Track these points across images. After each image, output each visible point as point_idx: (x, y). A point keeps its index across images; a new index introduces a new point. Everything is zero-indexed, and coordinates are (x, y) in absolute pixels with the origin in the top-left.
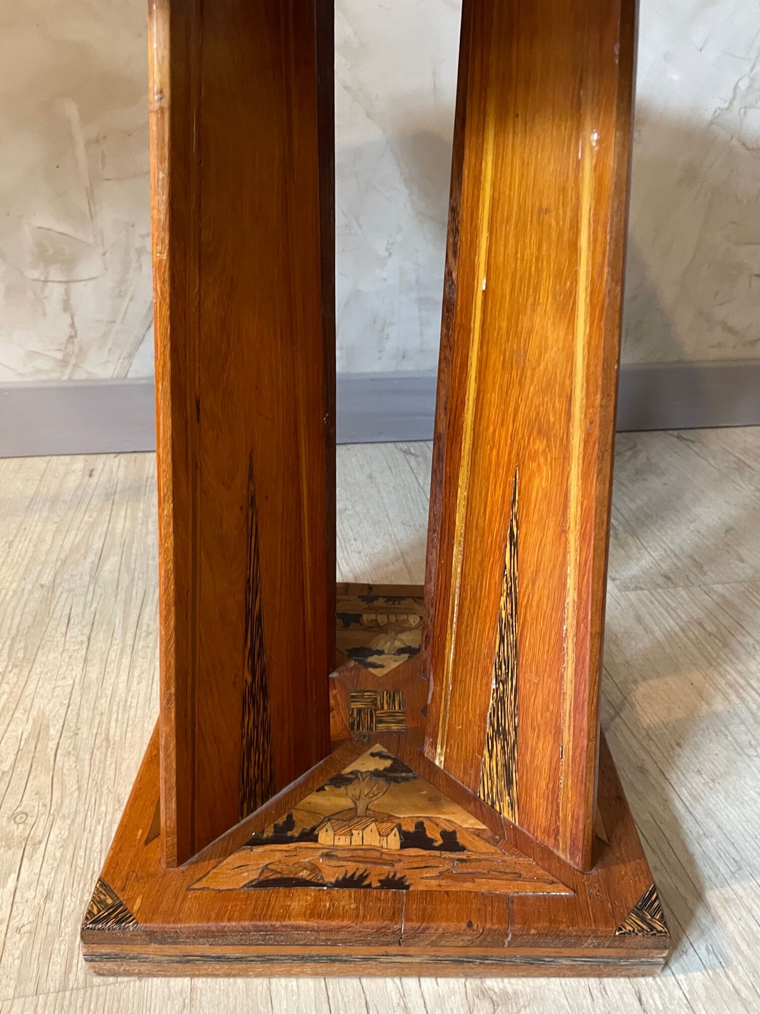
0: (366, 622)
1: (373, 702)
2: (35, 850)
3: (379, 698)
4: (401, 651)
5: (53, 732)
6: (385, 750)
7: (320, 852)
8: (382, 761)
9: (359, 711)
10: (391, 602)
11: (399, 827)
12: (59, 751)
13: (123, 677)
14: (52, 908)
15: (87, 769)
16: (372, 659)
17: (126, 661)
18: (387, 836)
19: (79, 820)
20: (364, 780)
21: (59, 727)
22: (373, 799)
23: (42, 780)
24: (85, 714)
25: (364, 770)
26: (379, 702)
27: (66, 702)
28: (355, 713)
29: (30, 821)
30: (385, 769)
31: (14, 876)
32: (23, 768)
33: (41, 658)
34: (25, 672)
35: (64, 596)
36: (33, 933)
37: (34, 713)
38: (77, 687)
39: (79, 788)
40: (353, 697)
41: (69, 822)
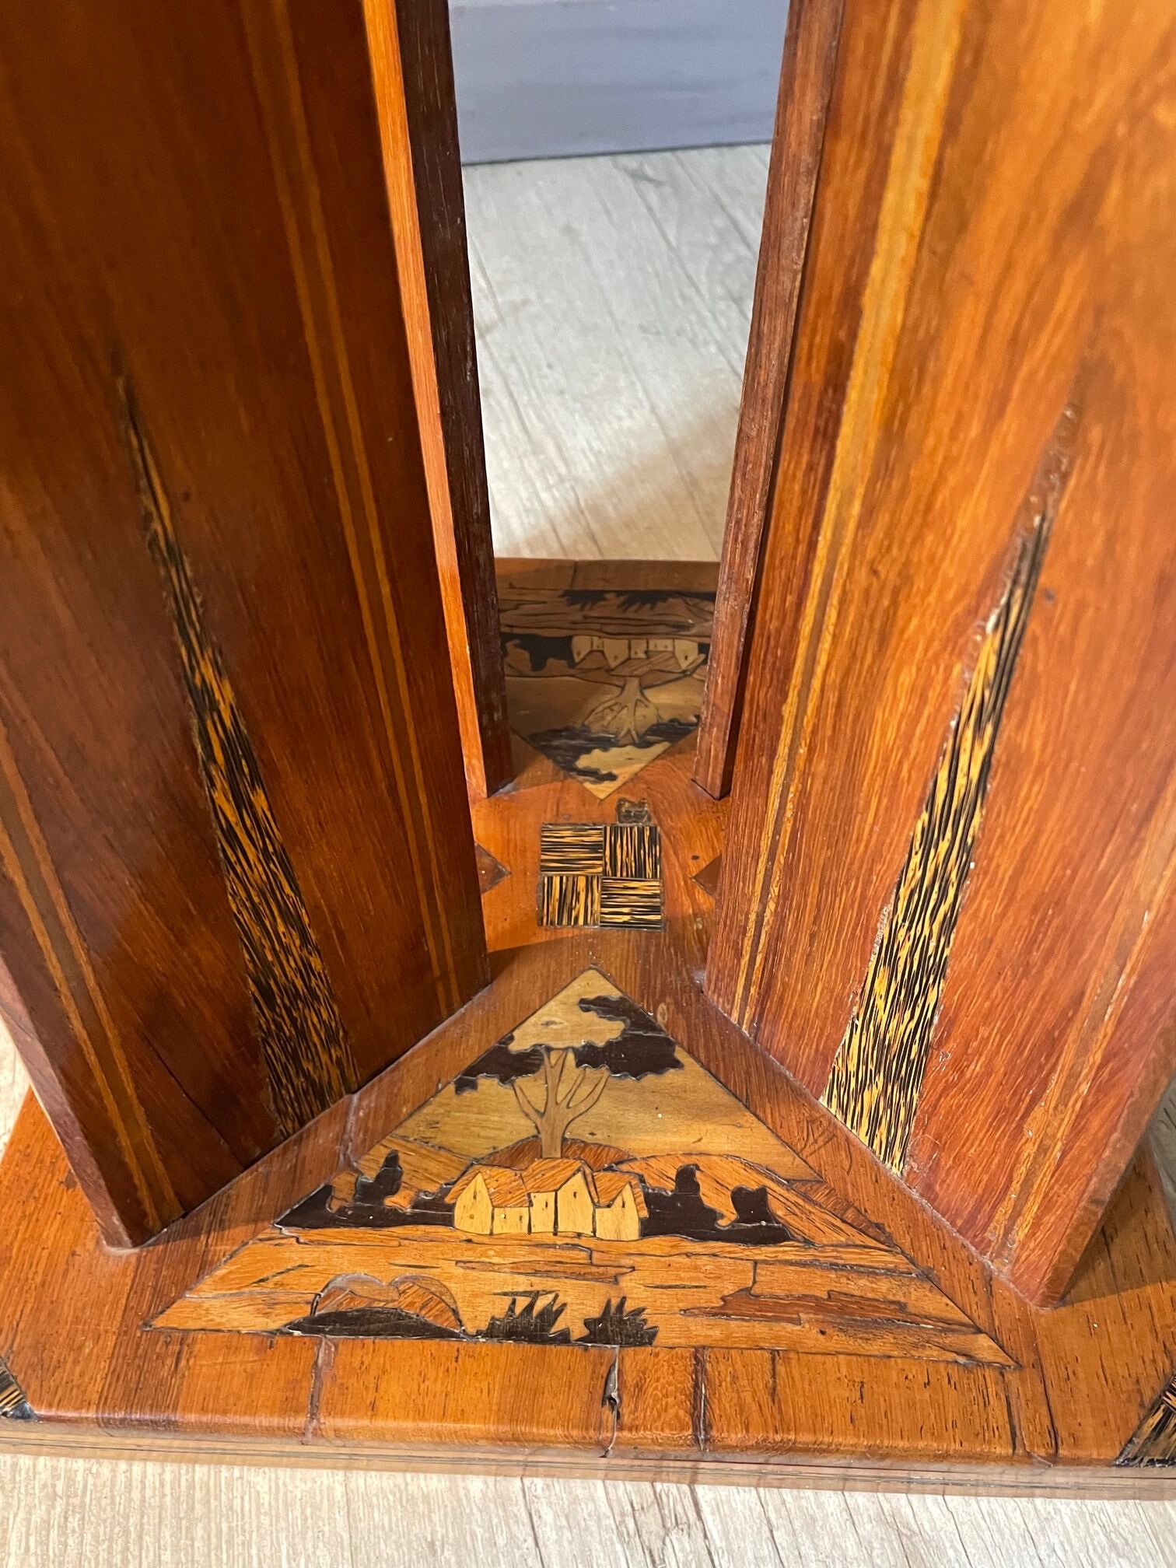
0: (627, 1193)
1: (610, 896)
3: (596, 906)
4: (528, 1063)
6: (588, 785)
7: (693, 631)
8: (594, 766)
9: (640, 874)
10: (541, 1303)
11: (572, 664)
16: (609, 1031)
18: (591, 652)
20: (629, 731)
22: (613, 702)
25: (629, 748)
26: (596, 894)
28: (649, 871)
30: (588, 751)
40: (655, 910)
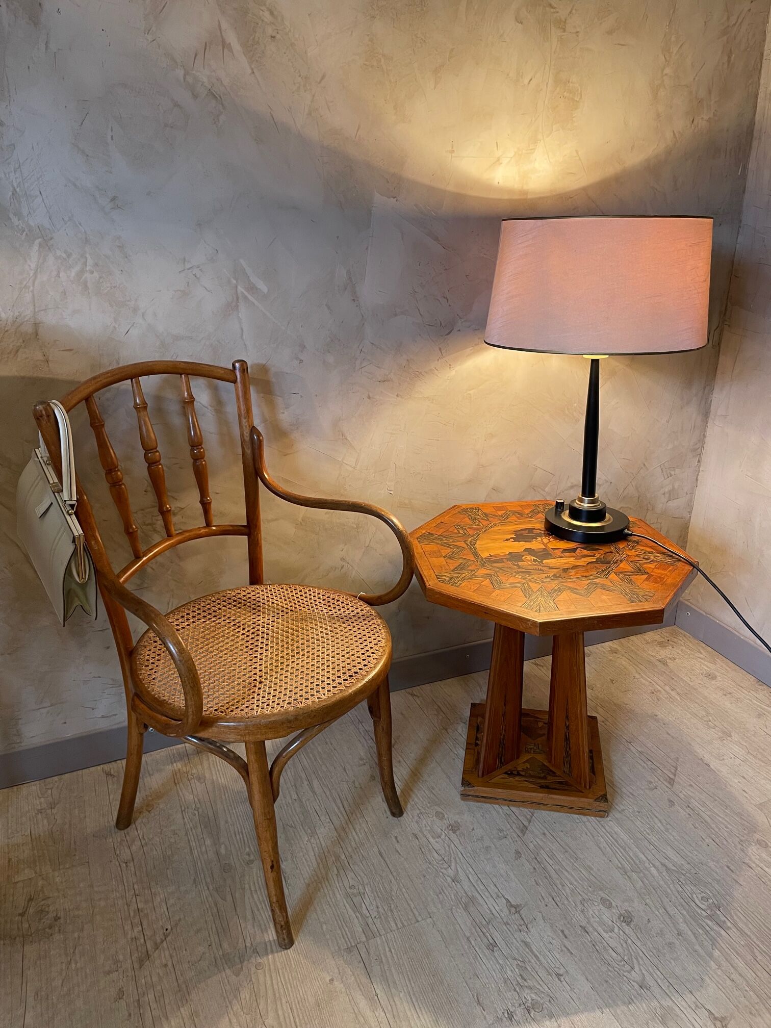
2: (364, 896)
14: (381, 910)
19: (372, 884)
29: (357, 887)
31: (363, 904)
35: (307, 802)
41: (369, 885)
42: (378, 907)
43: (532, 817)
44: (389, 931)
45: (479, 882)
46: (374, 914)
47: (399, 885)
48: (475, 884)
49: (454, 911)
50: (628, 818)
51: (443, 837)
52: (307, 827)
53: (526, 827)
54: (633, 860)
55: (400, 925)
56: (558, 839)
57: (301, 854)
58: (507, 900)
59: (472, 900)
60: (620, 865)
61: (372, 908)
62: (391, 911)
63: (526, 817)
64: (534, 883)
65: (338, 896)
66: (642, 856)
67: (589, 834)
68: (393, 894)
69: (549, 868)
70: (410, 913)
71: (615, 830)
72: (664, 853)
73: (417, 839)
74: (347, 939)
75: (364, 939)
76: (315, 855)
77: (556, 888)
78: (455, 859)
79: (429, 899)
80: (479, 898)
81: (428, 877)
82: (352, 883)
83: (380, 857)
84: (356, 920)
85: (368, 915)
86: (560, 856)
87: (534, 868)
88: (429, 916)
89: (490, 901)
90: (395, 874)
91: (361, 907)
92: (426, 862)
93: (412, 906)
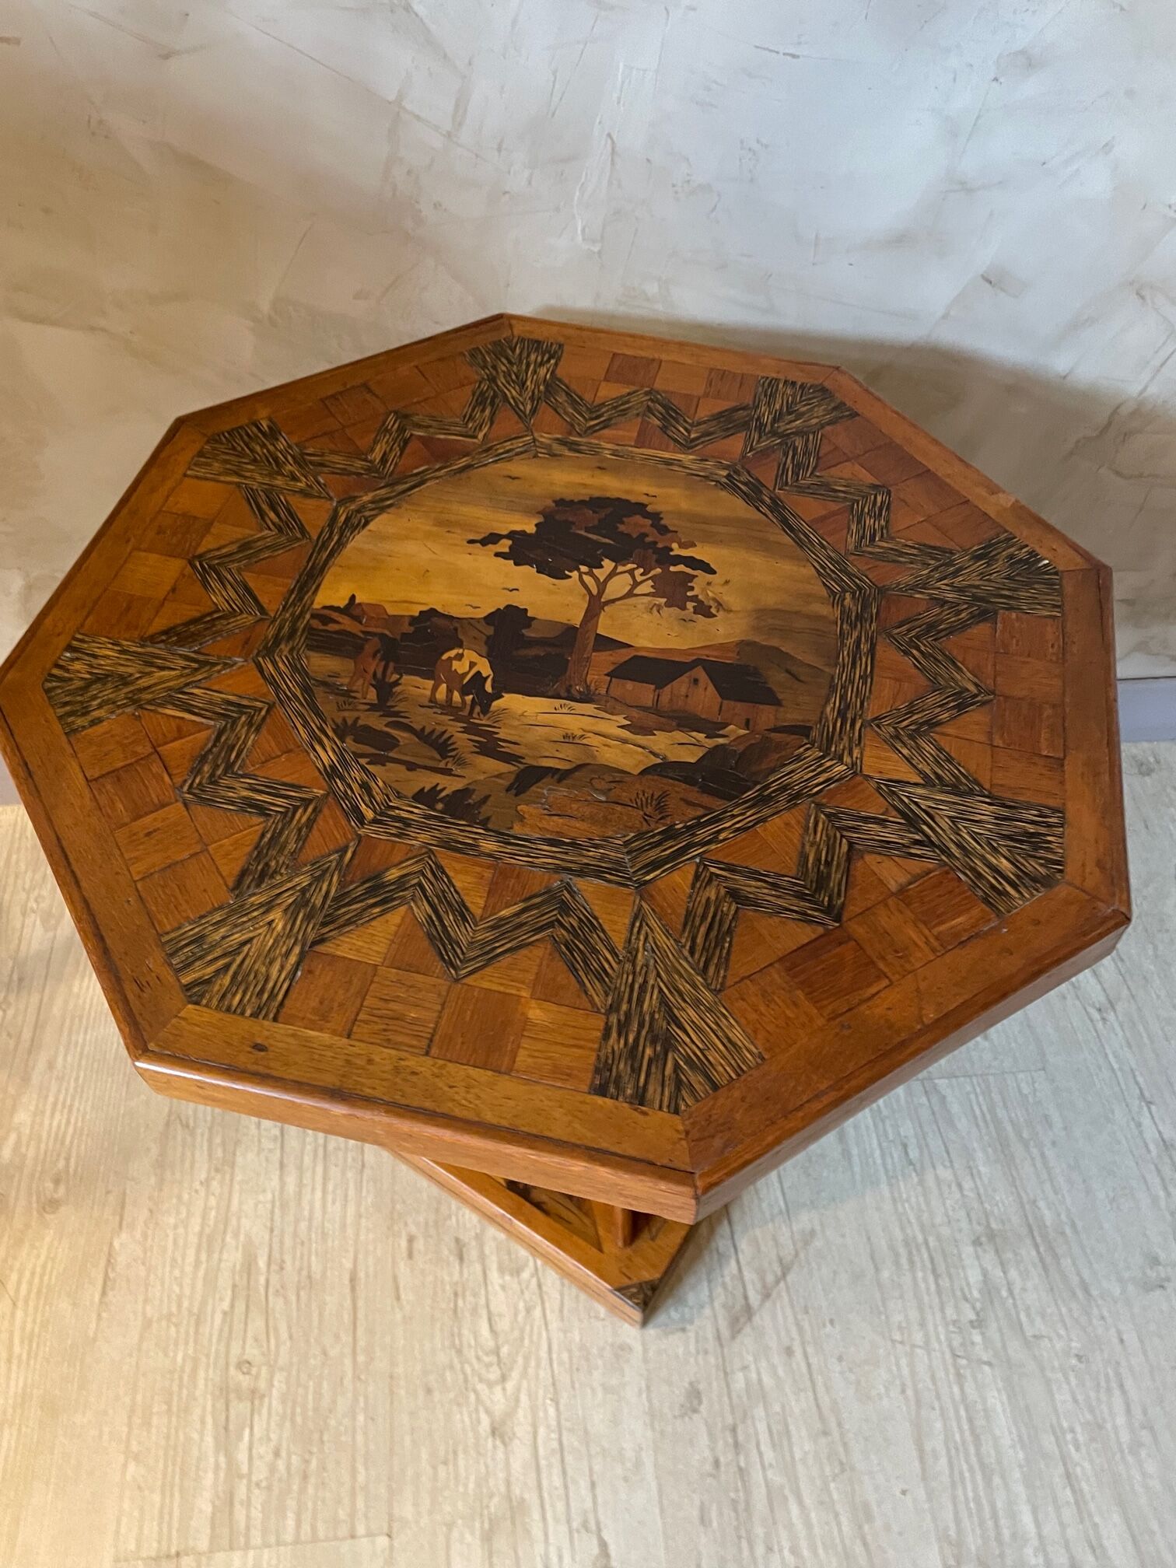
2: (261, 1405)
5: (262, 1263)
12: (271, 1290)
13: (319, 1194)
14: (281, 1465)
15: (295, 1314)
17: (319, 1169)
19: (294, 1373)
21: (265, 1258)
23: (257, 1324)
24: (288, 1242)
27: (269, 1224)
29: (254, 1371)
31: (247, 1432)
32: (241, 1306)
33: (239, 1160)
34: (228, 1177)
36: (269, 1488)
37: (242, 1238)
38: (278, 1204)
39: (291, 1337)
41: (285, 1374)
42: (277, 1454)
43: (777, 1282)
44: (272, 1539)
45: (555, 1460)
46: (260, 1473)
47: (356, 1400)
48: (543, 1463)
49: (455, 1534)
50: (1042, 1369)
51: (525, 1275)
52: (218, 1140)
53: (749, 1311)
54: (997, 1525)
55: (306, 1528)
56: (819, 1380)
57: (172, 1221)
58: (603, 1545)
59: (516, 1509)
60: (952, 1533)
61: (262, 1450)
62: (305, 1477)
63: (763, 1279)
64: (695, 1513)
65: (201, 1383)
66: (1027, 1519)
67: (910, 1392)
68: (332, 1423)
69: (757, 1476)
70: (346, 1501)
71: (991, 1401)
72: (1095, 1526)
73: (461, 1258)
74: (165, 1530)
75: (203, 1544)
76: (201, 1234)
77: (746, 1553)
78: (527, 1359)
79: (410, 1472)
80: (536, 1515)
81: (437, 1396)
82: (252, 1352)
83: (347, 1291)
84: (210, 1475)
85: (245, 1469)
86: (803, 1445)
87: (717, 1463)
88: (386, 1530)
89: (558, 1533)
90: (361, 1358)
91: (240, 1438)
92: (453, 1343)
93: (361, 1478)
